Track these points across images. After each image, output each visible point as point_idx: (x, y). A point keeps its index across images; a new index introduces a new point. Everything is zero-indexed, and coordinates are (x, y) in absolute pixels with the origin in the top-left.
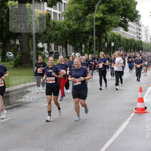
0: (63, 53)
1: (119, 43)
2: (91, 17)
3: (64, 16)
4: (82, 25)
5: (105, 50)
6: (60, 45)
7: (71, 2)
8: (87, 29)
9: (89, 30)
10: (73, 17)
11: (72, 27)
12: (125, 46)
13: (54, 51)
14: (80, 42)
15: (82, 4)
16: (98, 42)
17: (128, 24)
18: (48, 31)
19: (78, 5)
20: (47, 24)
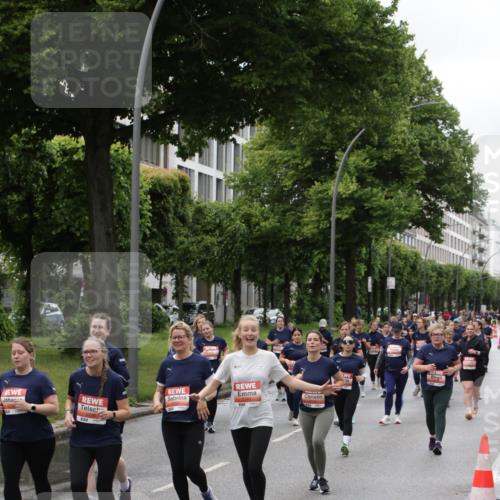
0: (225, 307)
1: (413, 279)
2: (320, 192)
3: (234, 187)
4: (294, 218)
5: (365, 303)
6: (216, 281)
7: (259, 142)
8: (308, 230)
9: (314, 235)
10: (263, 191)
11: (258, 224)
12: (433, 289)
13: (198, 300)
14: (283, 275)
15: (293, 147)
16: (344, 273)
17: (444, 220)
18: (180, 235)
19: (281, 152)
20: (175, 213)
